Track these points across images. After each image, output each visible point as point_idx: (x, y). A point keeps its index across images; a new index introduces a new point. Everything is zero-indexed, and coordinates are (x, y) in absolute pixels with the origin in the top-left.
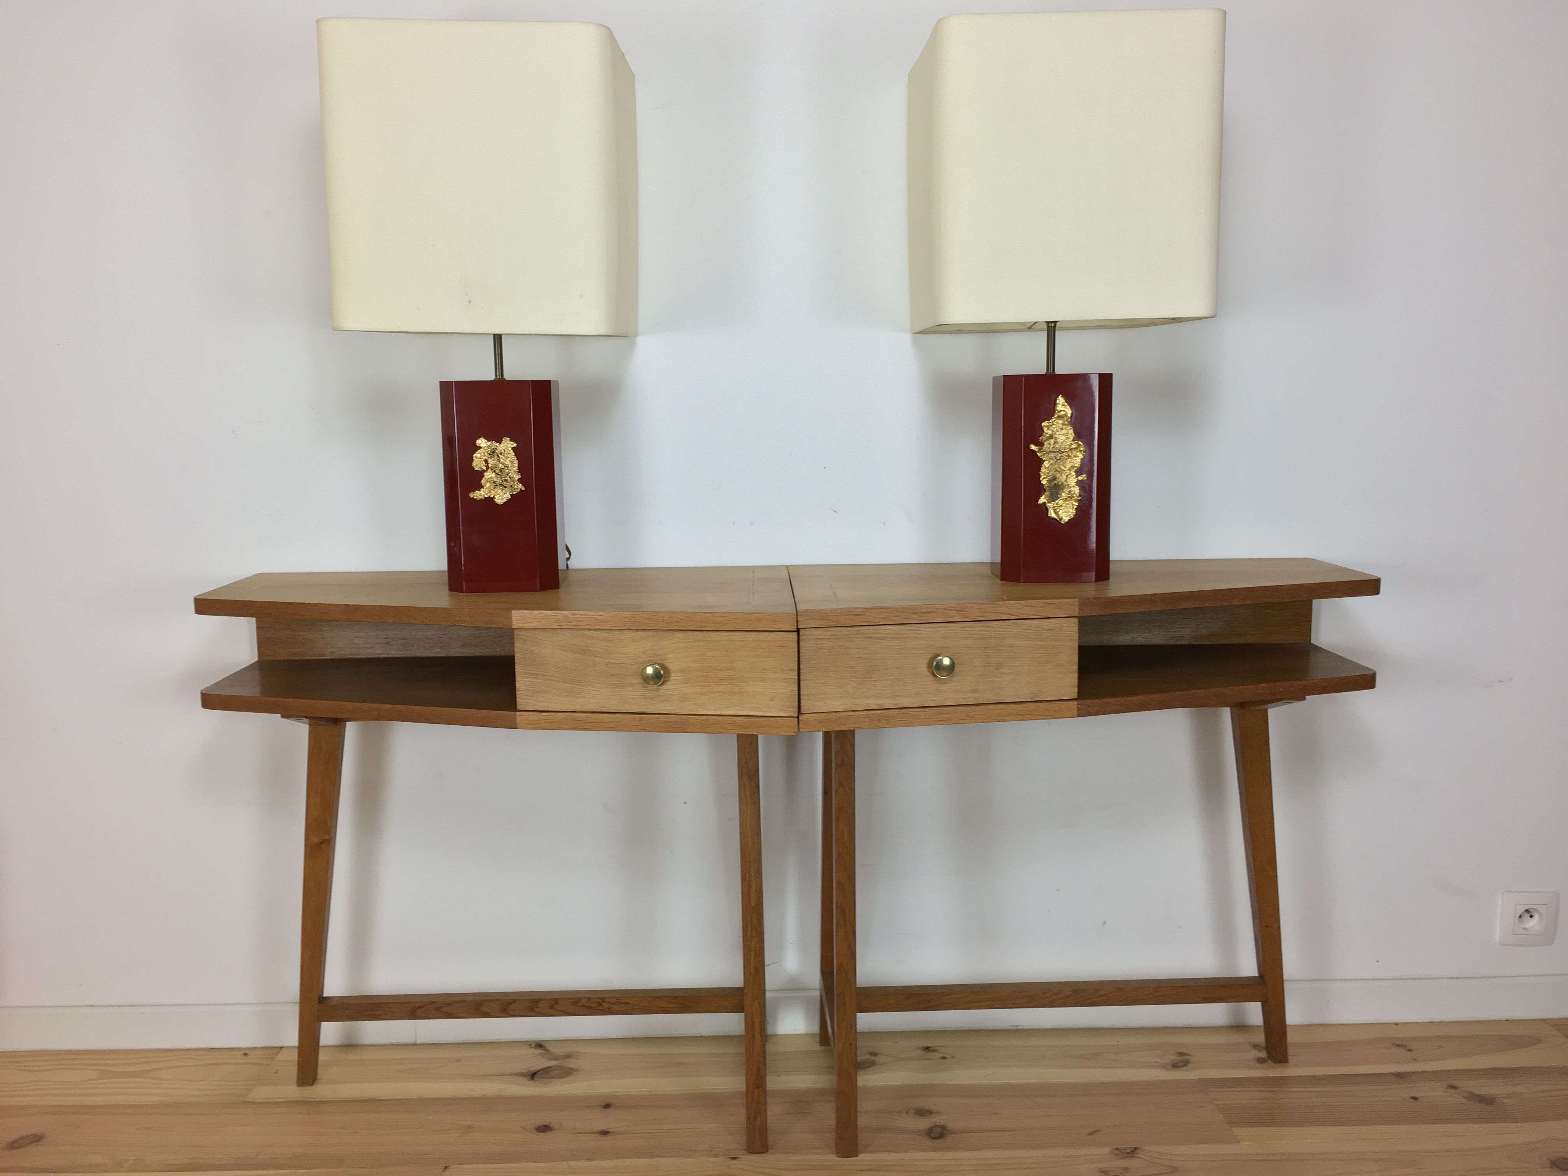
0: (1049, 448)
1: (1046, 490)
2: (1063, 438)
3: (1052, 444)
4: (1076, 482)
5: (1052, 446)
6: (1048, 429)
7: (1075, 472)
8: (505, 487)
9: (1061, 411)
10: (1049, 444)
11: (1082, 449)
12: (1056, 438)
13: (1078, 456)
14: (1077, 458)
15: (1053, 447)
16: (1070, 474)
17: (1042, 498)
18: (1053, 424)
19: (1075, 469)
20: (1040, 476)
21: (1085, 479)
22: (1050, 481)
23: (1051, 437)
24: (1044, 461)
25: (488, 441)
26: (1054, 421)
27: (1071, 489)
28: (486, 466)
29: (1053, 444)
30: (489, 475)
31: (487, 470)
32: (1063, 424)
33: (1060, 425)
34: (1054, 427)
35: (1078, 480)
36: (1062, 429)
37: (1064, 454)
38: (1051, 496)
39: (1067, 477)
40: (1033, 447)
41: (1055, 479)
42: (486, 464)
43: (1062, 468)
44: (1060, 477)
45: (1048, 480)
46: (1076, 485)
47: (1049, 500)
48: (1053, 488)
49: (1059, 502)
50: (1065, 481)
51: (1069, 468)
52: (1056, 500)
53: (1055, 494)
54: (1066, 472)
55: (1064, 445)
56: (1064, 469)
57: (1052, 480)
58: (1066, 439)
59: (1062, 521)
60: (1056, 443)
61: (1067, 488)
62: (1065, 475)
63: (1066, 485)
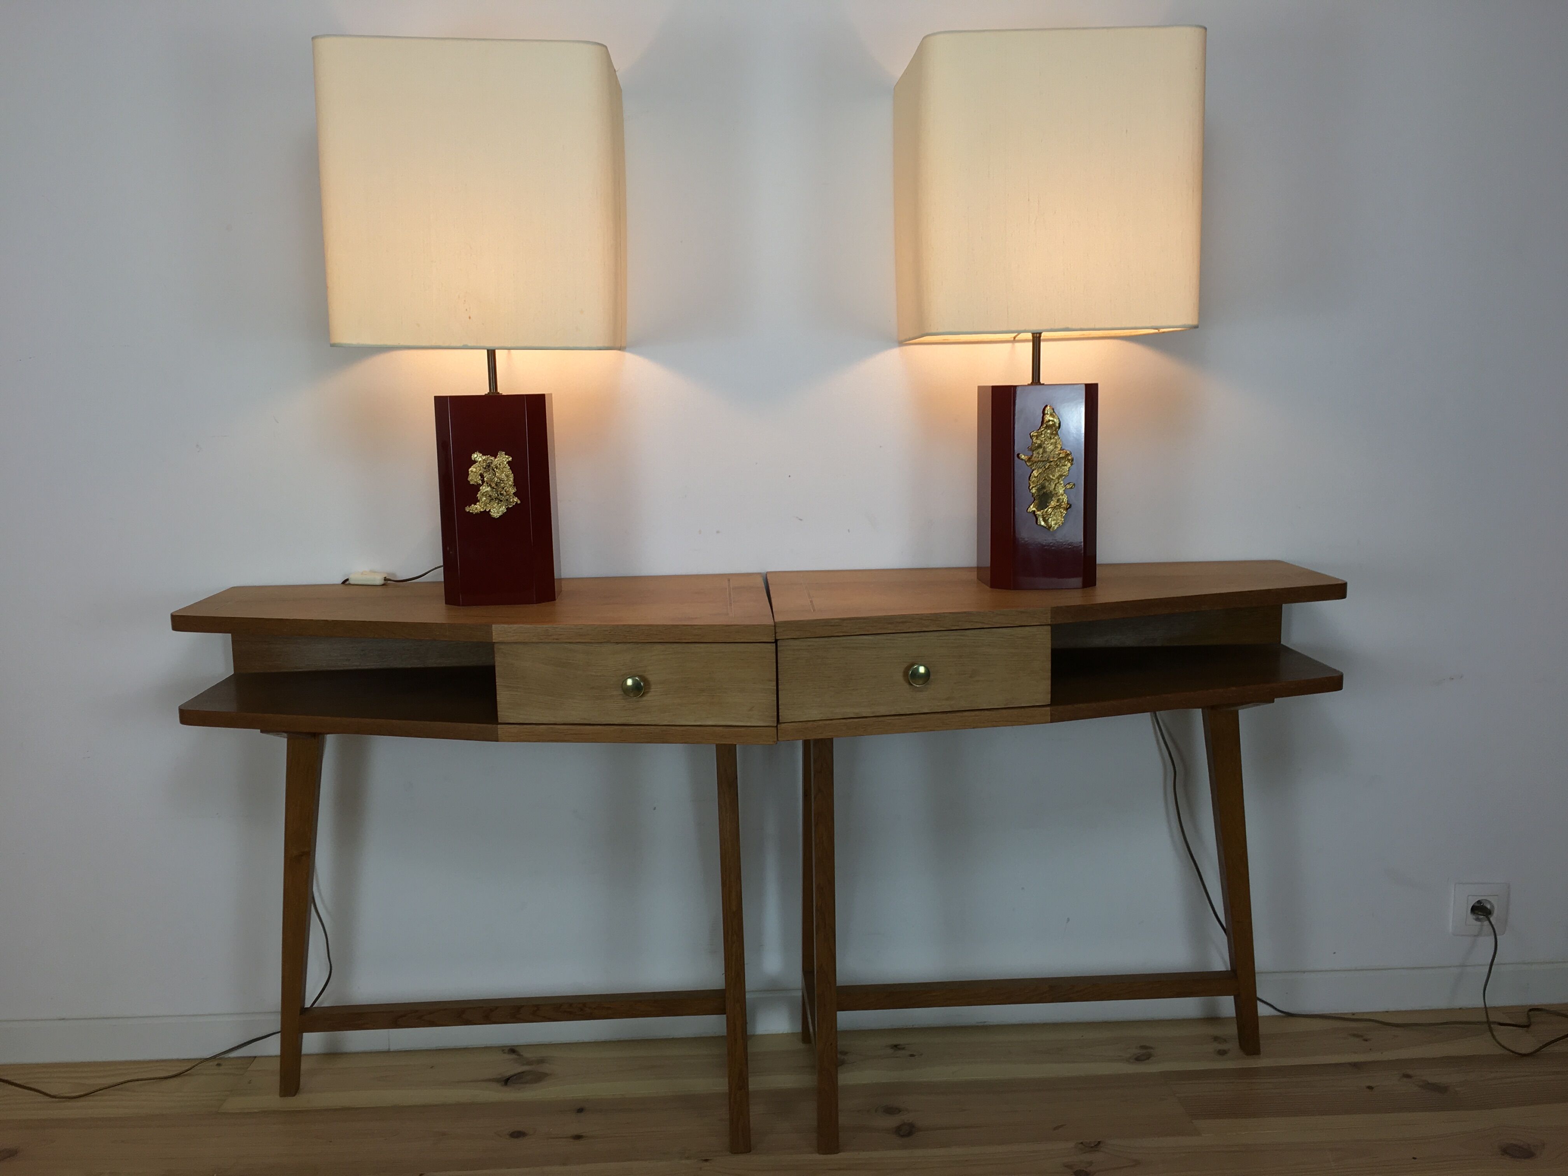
0: (1038, 457)
1: (1035, 499)
2: (1051, 447)
3: (1040, 453)
4: (1064, 491)
6: (1037, 439)
7: (1064, 480)
8: (501, 501)
9: (1049, 421)
10: (1038, 453)
11: (1070, 458)
12: (1044, 447)
13: (1066, 465)
14: (1065, 467)
15: (1041, 457)
16: (1058, 482)
17: (1031, 506)
18: (1042, 434)
19: (1064, 477)
21: (1073, 487)
22: (1038, 490)
23: (1040, 446)
24: (1033, 470)
25: (483, 455)
26: (1043, 431)
27: (1060, 497)
28: (482, 480)
29: (1042, 454)
30: (485, 489)
31: (483, 484)
32: (1052, 434)
33: (1048, 435)
34: (1043, 436)
35: (1066, 489)
36: (1051, 438)
37: (1052, 463)
38: (1040, 504)
39: (1055, 485)
40: (1023, 457)
41: (1043, 487)
42: (481, 478)
43: (1051, 477)
44: (1049, 486)
45: (1037, 489)
46: (1064, 493)
47: (1038, 508)
48: (1042, 497)
49: (1048, 510)
50: (1053, 490)
51: (1058, 477)
52: (1046, 509)
53: (1044, 503)
54: (1054, 481)
55: (1053, 454)
56: (1053, 478)
57: (1041, 489)
58: (1055, 448)
59: (1051, 529)
60: (1044, 453)
61: (1055, 497)
62: (1053, 484)
63: (1054, 493)
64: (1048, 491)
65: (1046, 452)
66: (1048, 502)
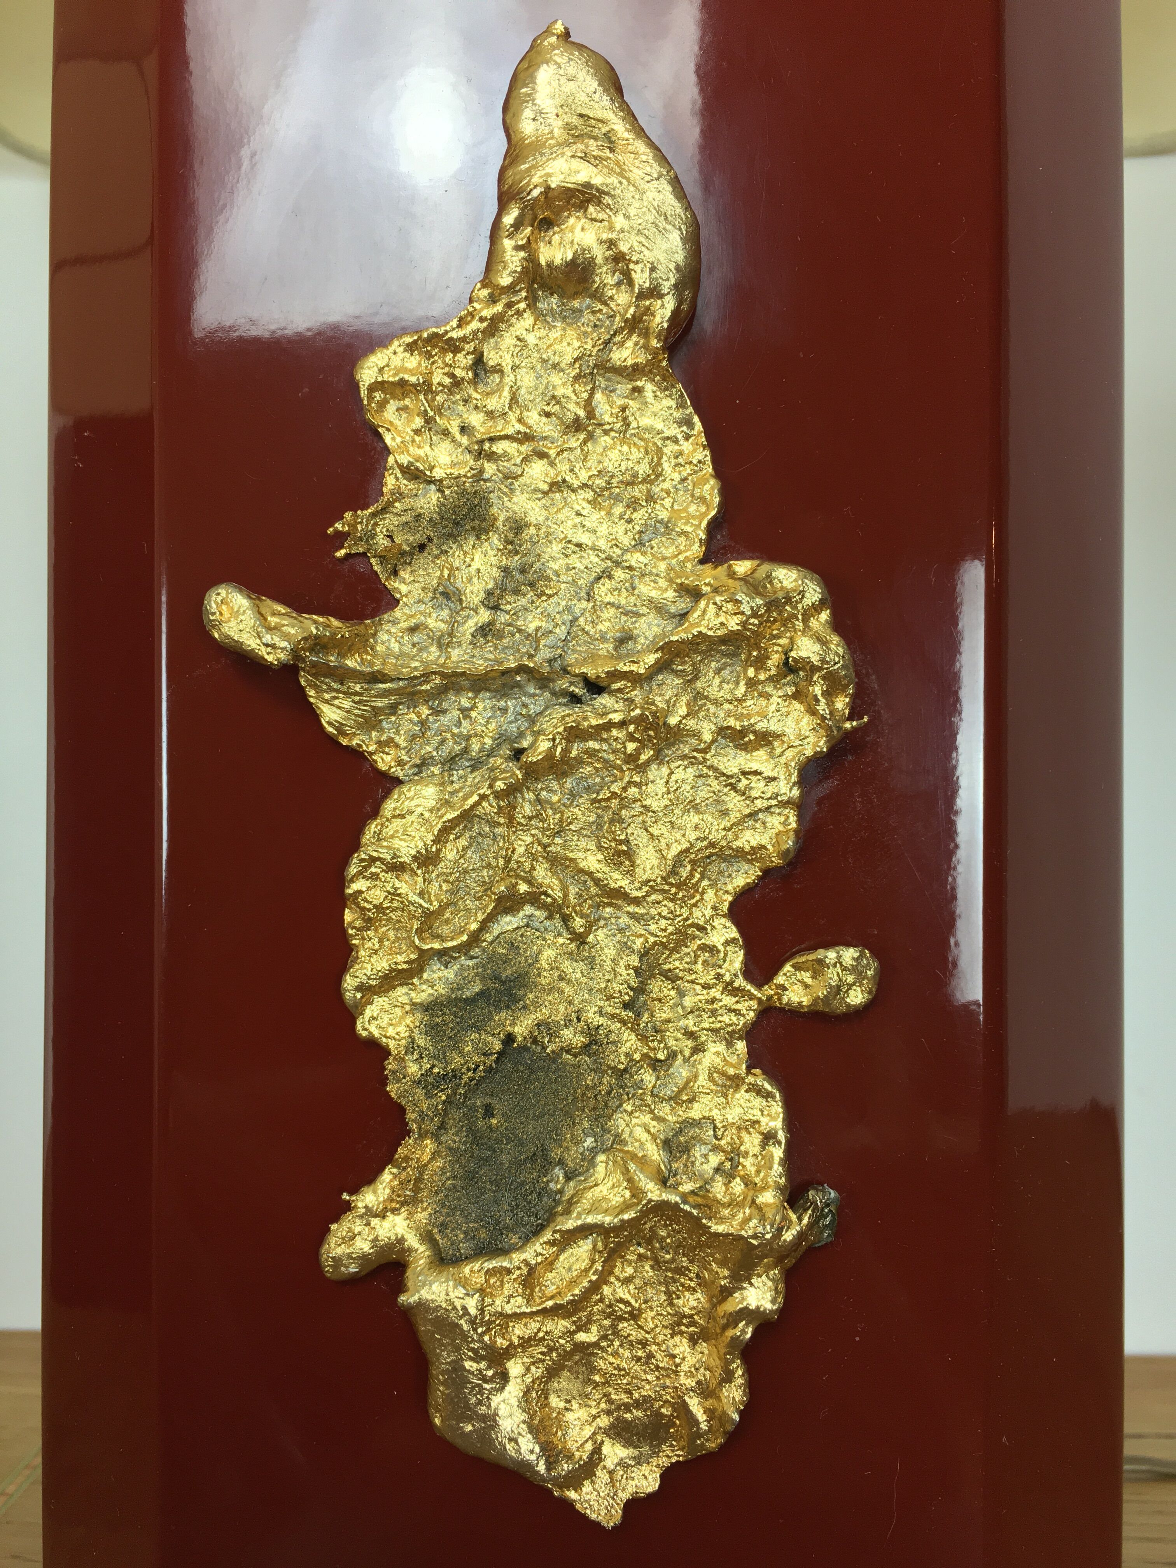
3: (474, 593)
4: (751, 1034)
12: (518, 526)
13: (765, 739)
14: (759, 760)
16: (682, 937)
20: (335, 952)
21: (856, 997)
24: (393, 782)
29: (492, 601)
46: (749, 1068)
47: (443, 1226)
48: (488, 1100)
49: (550, 1264)
50: (624, 1022)
51: (673, 872)
52: (526, 1240)
53: (518, 1164)
54: (632, 916)
55: (612, 611)
56: (616, 875)
57: (471, 1001)
58: (639, 544)
59: (587, 1487)
60: (517, 592)
61: (649, 1099)
62: (625, 947)
63: (637, 1056)
64: (567, 1033)
65: (532, 585)
66: (561, 1162)
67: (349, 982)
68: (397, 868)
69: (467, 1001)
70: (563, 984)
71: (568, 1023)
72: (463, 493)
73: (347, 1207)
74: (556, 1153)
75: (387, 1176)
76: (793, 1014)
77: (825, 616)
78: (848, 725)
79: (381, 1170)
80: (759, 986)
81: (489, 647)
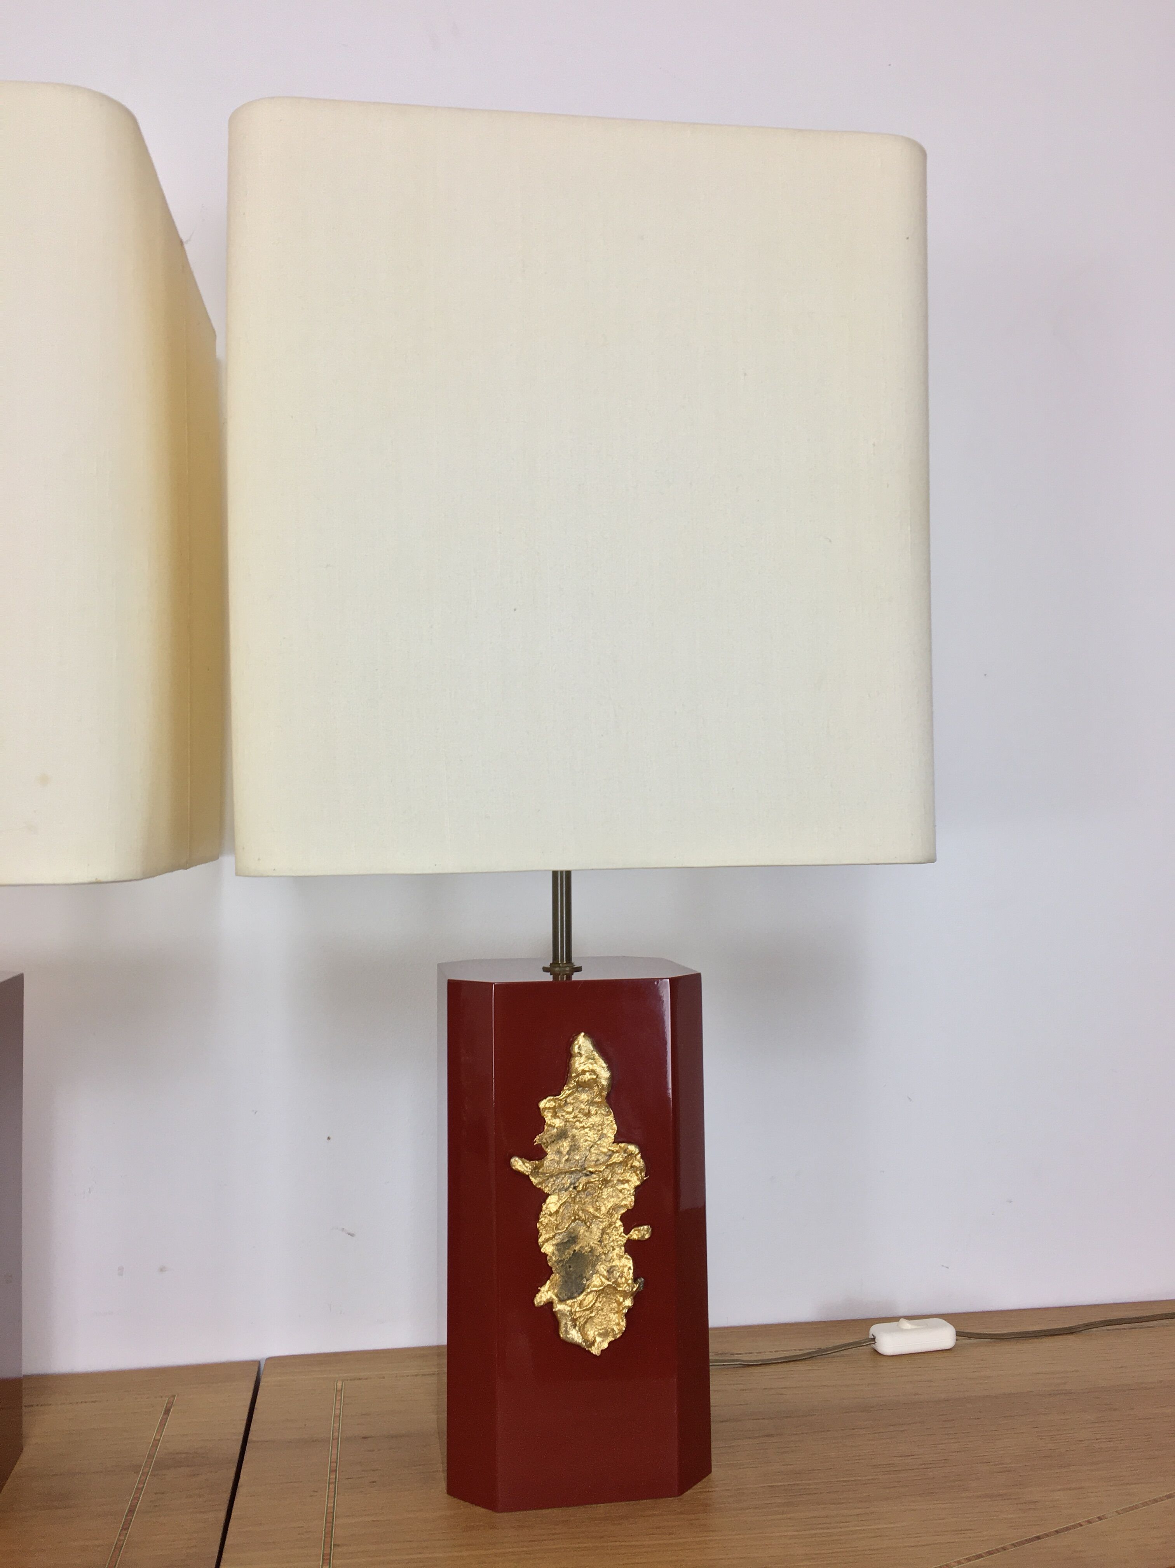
0: (558, 1163)
1: (553, 1269)
2: (592, 1135)
3: (565, 1153)
4: (625, 1245)
5: (567, 1157)
6: (555, 1115)
7: (623, 1218)
9: (584, 1072)
10: (559, 1152)
11: (636, 1164)
12: (573, 1137)
13: (628, 1181)
14: (626, 1186)
15: (567, 1160)
16: (610, 1225)
17: (544, 1289)
18: (566, 1103)
19: (623, 1211)
20: (537, 1234)
21: (647, 1237)
22: (562, 1247)
23: (562, 1134)
24: (547, 1195)
26: (569, 1095)
27: (614, 1264)
29: (568, 1153)
32: (591, 1103)
33: (583, 1106)
34: (570, 1109)
35: (629, 1240)
36: (588, 1115)
37: (594, 1178)
38: (566, 1282)
39: (603, 1232)
40: (519, 1164)
41: (573, 1238)
43: (591, 1210)
44: (587, 1234)
45: (557, 1245)
46: (625, 1253)
47: (561, 1293)
48: (570, 1264)
49: (584, 1299)
50: (598, 1245)
51: (609, 1211)
52: (579, 1295)
53: (576, 1278)
54: (600, 1221)
55: (594, 1155)
56: (596, 1213)
57: (566, 1243)
58: (600, 1139)
59: (593, 1348)
60: (574, 1151)
61: (604, 1262)
62: (598, 1228)
63: (601, 1253)
64: (586, 1248)
65: (577, 1149)
66: (585, 1277)
67: (540, 1240)
68: (551, 1215)
69: (565, 1243)
70: (585, 1238)
71: (586, 1246)
72: (562, 1130)
73: (540, 1290)
74: (584, 1275)
75: (548, 1282)
76: (634, 1241)
77: (640, 1155)
78: (645, 1178)
79: (546, 1282)
80: (626, 1235)
81: (568, 1163)
